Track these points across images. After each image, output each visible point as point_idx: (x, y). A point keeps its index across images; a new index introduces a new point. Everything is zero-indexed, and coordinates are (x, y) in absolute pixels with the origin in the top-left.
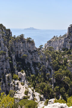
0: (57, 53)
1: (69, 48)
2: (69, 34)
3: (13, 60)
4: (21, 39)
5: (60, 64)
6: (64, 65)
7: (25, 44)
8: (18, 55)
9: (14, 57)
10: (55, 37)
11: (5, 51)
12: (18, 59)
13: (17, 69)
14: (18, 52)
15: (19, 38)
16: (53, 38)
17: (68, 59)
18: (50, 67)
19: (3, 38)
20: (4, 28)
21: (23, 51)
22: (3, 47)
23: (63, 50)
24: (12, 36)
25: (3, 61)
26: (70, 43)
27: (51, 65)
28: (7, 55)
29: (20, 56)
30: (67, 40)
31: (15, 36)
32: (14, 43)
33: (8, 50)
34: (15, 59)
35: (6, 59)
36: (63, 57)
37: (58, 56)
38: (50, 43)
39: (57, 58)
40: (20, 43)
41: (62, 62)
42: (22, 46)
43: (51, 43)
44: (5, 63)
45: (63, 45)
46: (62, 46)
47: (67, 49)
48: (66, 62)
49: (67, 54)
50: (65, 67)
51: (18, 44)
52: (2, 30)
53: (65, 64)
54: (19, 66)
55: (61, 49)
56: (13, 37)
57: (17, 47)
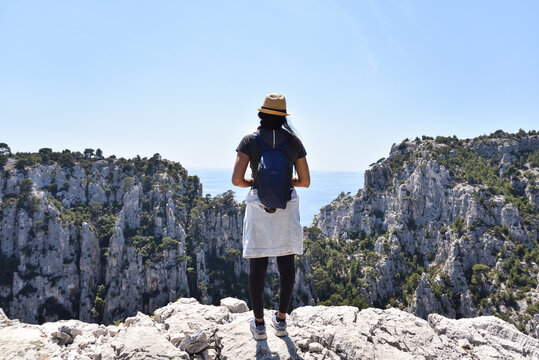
0: (331, 244)
1: (368, 232)
2: (369, 189)
3: (199, 265)
4: (225, 202)
5: (338, 280)
6: (349, 283)
7: (236, 218)
8: (214, 249)
9: (200, 256)
10: (343, 195)
11: (177, 237)
12: (213, 260)
13: (209, 292)
14: (214, 240)
15: (221, 201)
16: (338, 200)
17: (365, 265)
18: (305, 288)
19: (175, 203)
20: (181, 173)
21: (231, 238)
22: (173, 228)
23: (352, 238)
24: (201, 195)
25: (169, 268)
26: (370, 215)
27: (308, 281)
28: (182, 250)
29: (222, 252)
30: (362, 207)
31: (209, 195)
32: (206, 214)
33: (185, 235)
34: (204, 263)
35: (178, 262)
36: (349, 258)
37: (335, 255)
38: (330, 215)
39: (330, 262)
40: (222, 215)
41: (346, 272)
42: (226, 223)
43: (332, 213)
44: (174, 273)
45: (352, 223)
46: (348, 226)
47: (364, 235)
48: (358, 273)
49: (362, 248)
50: (354, 290)
51: (215, 219)
52: (177, 179)
53: (354, 280)
54: (217, 283)
55: (345, 235)
56: (203, 199)
57: (214, 228)
